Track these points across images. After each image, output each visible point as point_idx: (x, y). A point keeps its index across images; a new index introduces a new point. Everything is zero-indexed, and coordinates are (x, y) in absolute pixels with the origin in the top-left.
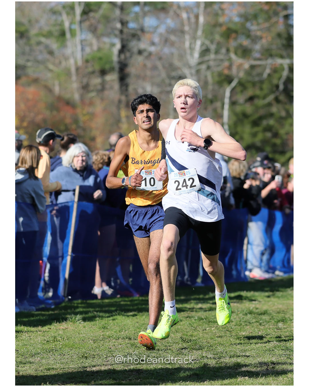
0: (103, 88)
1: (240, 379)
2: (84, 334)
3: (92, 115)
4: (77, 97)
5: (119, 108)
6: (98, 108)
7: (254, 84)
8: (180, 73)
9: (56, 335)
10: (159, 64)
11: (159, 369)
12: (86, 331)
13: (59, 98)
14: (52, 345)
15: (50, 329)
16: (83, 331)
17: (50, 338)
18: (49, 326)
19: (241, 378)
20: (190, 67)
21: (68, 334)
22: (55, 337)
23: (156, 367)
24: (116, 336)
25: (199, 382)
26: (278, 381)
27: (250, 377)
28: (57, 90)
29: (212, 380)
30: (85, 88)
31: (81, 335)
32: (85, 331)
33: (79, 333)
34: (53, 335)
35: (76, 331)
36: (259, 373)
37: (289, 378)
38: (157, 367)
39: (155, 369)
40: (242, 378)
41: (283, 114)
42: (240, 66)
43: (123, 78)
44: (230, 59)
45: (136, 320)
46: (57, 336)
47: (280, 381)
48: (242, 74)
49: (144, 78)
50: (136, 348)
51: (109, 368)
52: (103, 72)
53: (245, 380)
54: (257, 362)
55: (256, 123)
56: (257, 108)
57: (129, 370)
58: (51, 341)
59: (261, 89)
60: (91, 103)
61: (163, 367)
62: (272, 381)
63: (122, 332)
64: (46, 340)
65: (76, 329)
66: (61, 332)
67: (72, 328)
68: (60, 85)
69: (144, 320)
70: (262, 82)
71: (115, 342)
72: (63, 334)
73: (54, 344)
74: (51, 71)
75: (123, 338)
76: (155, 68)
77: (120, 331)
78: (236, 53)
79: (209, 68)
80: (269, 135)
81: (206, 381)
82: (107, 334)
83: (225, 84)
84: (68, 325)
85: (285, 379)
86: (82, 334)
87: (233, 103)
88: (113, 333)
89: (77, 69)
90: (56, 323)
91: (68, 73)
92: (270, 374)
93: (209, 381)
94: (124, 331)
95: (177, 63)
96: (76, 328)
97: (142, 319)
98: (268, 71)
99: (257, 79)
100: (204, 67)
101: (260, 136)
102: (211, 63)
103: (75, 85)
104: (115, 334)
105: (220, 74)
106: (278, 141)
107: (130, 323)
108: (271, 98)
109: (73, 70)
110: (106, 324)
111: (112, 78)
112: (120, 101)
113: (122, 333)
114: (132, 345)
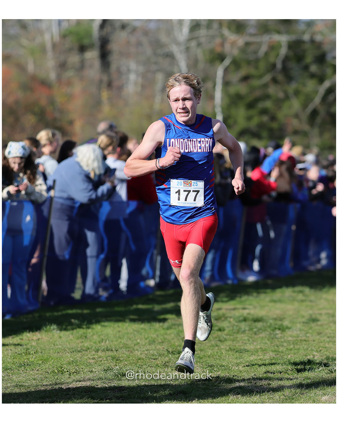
0: (82, 66)
1: (231, 397)
2: (60, 345)
3: (70, 97)
4: (53, 76)
5: (99, 88)
6: (77, 88)
7: (249, 63)
8: (167, 50)
9: (29, 346)
10: (145, 40)
11: (143, 386)
12: (62, 342)
13: (34, 78)
14: (24, 359)
15: (22, 339)
16: (59, 342)
17: (21, 350)
18: (21, 337)
19: (233, 396)
20: (178, 44)
21: (42, 346)
22: (28, 349)
23: (139, 384)
24: (95, 348)
25: (187, 401)
26: (274, 399)
27: (243, 395)
28: (31, 68)
29: (201, 399)
30: (63, 66)
31: (57, 347)
32: (60, 342)
33: (54, 345)
34: (25, 347)
35: (51, 342)
36: (253, 390)
37: (286, 396)
38: (141, 384)
39: (139, 386)
40: (235, 396)
41: (281, 95)
42: (233, 44)
43: (104, 55)
44: (222, 36)
45: (118, 329)
46: (30, 348)
47: (276, 400)
48: (236, 52)
49: (127, 55)
50: (117, 361)
51: (87, 385)
52: (82, 49)
53: (238, 399)
54: (251, 378)
55: (251, 106)
56: (252, 89)
57: (109, 387)
58: (23, 354)
59: (257, 68)
60: (69, 83)
61: (147, 384)
62: (267, 400)
63: (102, 342)
64: (18, 353)
65: (51, 340)
66: (34, 344)
67: (47, 338)
68: (35, 62)
69: (127, 329)
70: (257, 60)
71: (94, 355)
72: (36, 345)
73: (25, 358)
74: (24, 47)
75: (103, 351)
76: (139, 44)
77: (99, 342)
78: (229, 28)
79: (199, 45)
80: (265, 118)
81: (194, 400)
82: (86, 345)
83: (217, 62)
84: (42, 335)
85: (282, 397)
86: (57, 345)
87: (226, 84)
88: (92, 343)
89: (54, 46)
90: (29, 332)
91: (43, 49)
92: (265, 392)
93: (197, 401)
94: (104, 341)
95: (164, 39)
96: (51, 338)
97: (124, 327)
98: (264, 49)
99: (252, 57)
100: (193, 44)
101: (255, 121)
102: (203, 40)
103: (50, 63)
104: (94, 345)
105: (212, 51)
106: (275, 125)
107: (111, 332)
108: (267, 78)
109: (49, 46)
110: (84, 333)
111: (92, 55)
112: (101, 81)
113: (103, 344)
114: (113, 358)
